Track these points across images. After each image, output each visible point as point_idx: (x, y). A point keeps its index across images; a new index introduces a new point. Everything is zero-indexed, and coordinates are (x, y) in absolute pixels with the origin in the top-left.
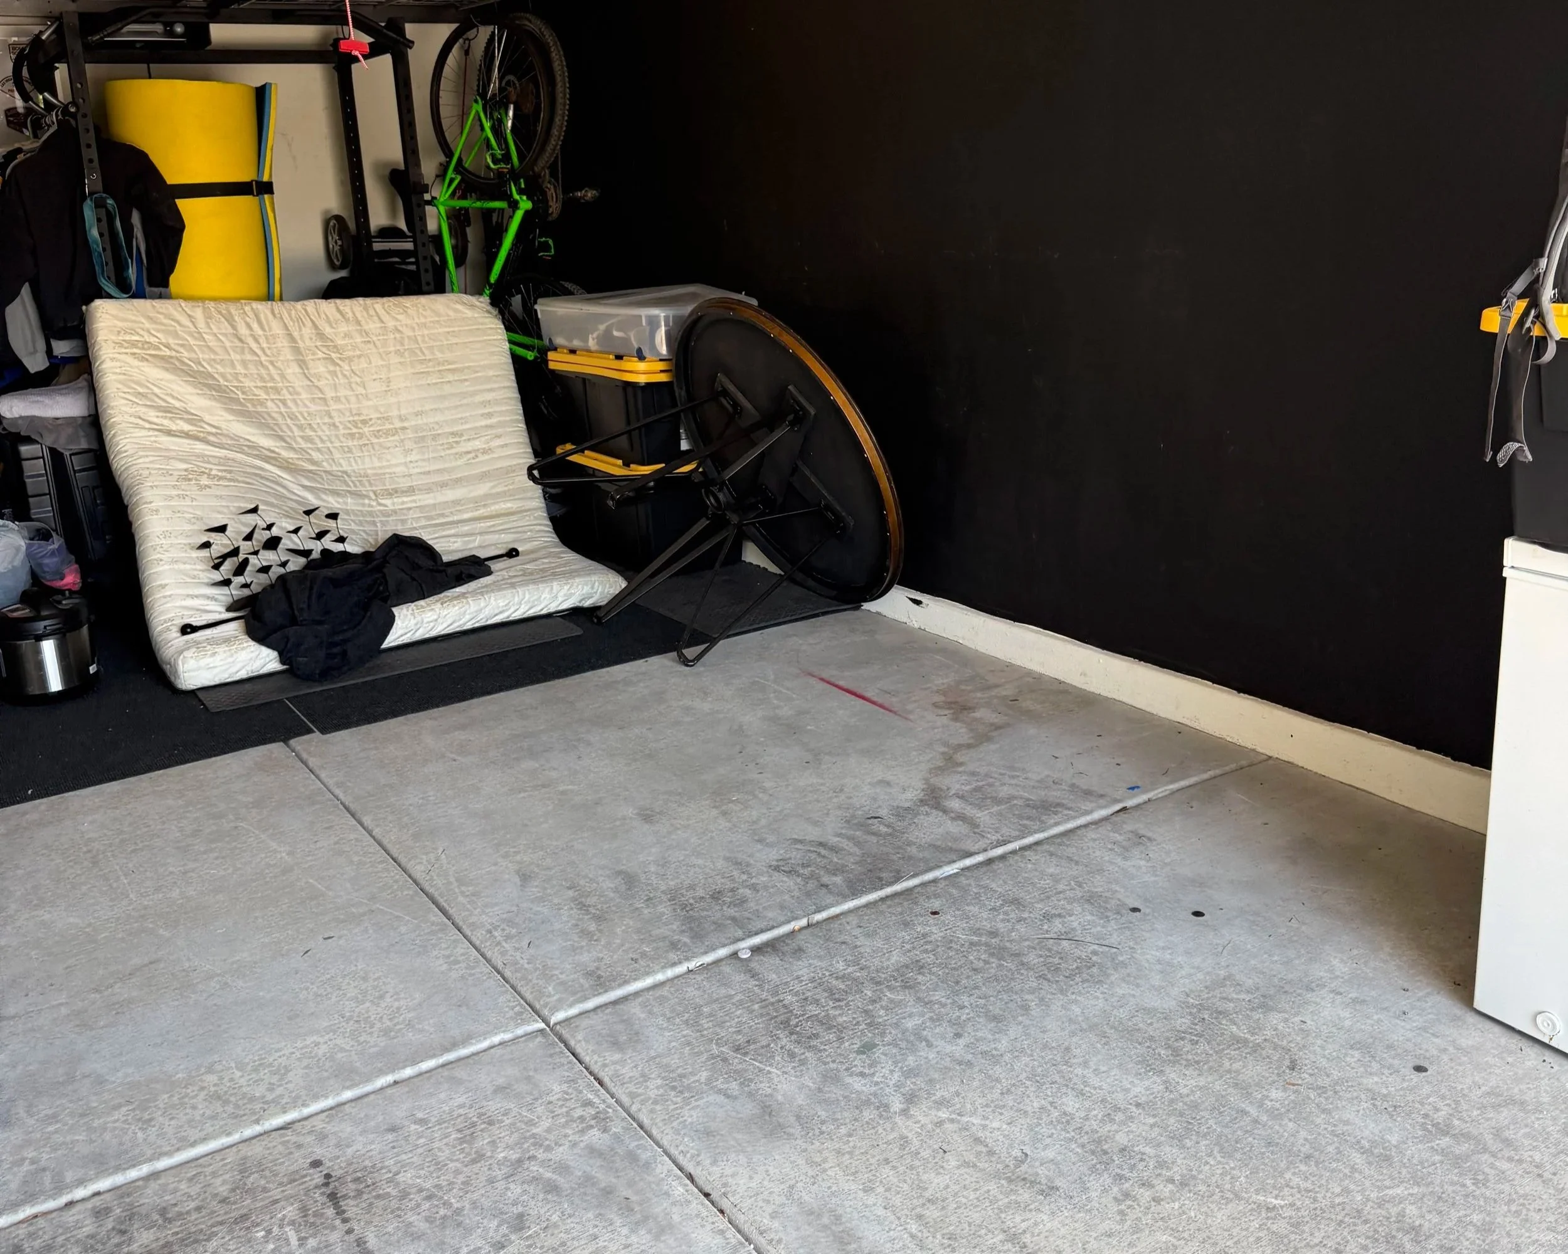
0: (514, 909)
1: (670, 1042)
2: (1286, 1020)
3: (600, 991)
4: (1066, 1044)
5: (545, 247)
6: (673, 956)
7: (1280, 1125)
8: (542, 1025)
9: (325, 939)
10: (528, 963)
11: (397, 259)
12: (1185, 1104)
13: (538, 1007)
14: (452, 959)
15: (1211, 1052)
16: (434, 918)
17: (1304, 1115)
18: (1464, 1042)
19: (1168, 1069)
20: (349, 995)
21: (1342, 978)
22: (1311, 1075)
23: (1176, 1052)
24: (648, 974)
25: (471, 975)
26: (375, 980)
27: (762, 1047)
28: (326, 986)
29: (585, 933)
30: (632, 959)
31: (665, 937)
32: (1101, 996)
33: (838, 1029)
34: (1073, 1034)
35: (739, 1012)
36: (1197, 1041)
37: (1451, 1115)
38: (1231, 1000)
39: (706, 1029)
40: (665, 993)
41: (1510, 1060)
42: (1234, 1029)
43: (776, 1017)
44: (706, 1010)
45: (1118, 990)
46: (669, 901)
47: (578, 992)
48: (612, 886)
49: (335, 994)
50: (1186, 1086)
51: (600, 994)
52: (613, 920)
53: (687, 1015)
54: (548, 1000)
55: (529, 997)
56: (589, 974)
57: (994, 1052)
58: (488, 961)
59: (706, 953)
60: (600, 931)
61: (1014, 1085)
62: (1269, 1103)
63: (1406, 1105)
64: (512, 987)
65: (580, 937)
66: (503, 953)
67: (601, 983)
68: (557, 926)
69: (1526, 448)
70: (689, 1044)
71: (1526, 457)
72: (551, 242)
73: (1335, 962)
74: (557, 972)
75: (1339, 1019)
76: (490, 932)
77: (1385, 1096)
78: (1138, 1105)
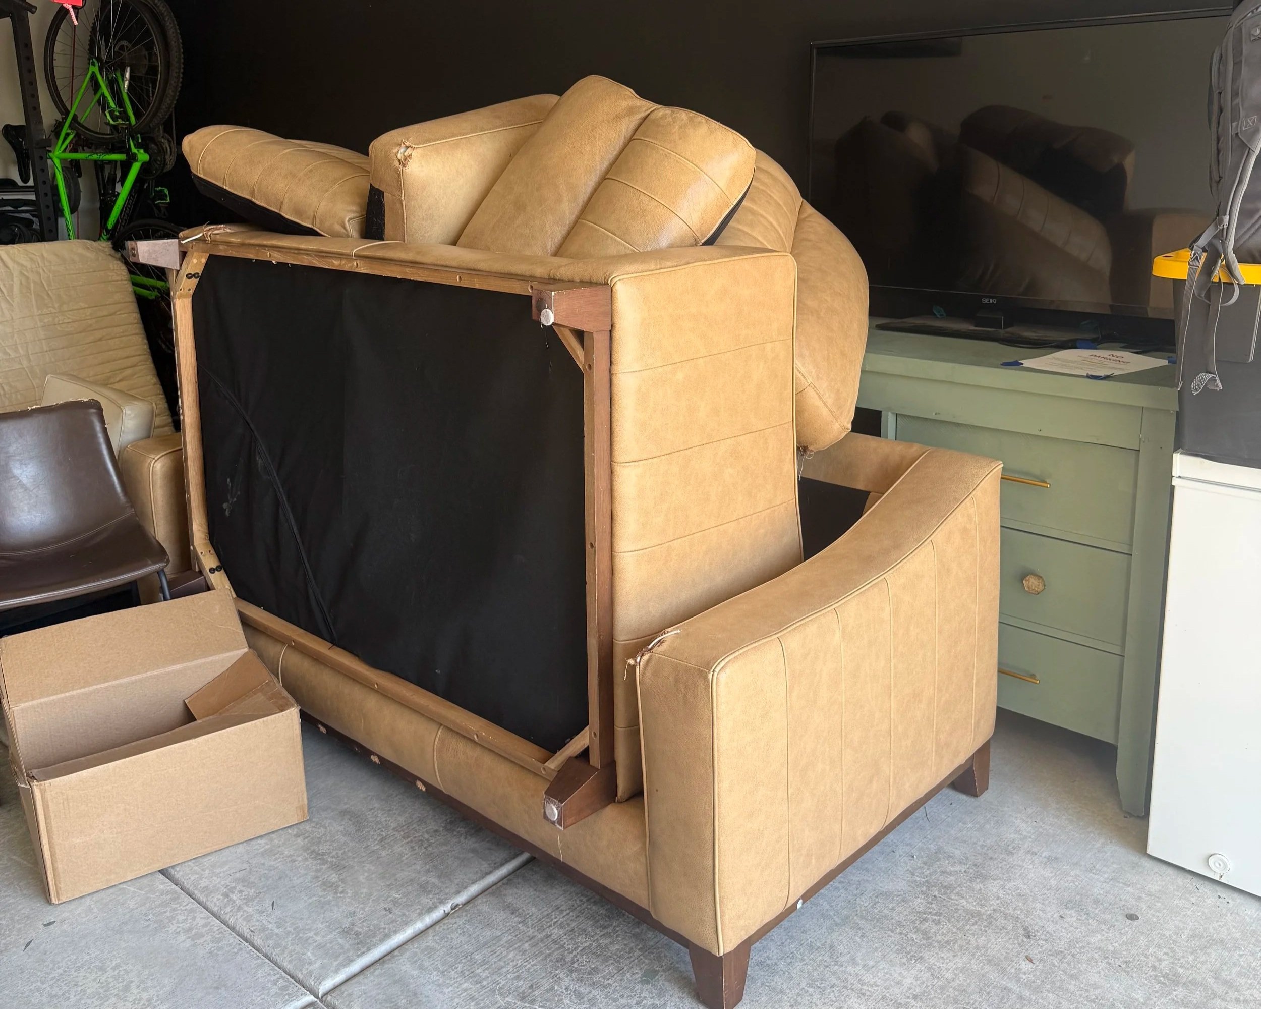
0: (246, 866)
1: (452, 999)
2: (1003, 887)
3: (363, 950)
4: (829, 941)
5: (162, 196)
6: (426, 900)
7: (1042, 998)
8: (310, 998)
9: (45, 925)
10: (278, 927)
11: (9, 208)
12: (954, 989)
13: (300, 976)
14: (194, 932)
15: (955, 930)
16: (162, 887)
17: (1058, 984)
18: (1154, 888)
19: (926, 955)
20: (89, 991)
21: (1030, 838)
22: (1046, 941)
23: (926, 935)
24: (406, 924)
25: (219, 949)
26: (114, 969)
27: (547, 991)
28: (59, 983)
29: (327, 886)
30: (385, 909)
31: (411, 880)
32: (840, 886)
33: (615, 960)
34: (831, 930)
35: (511, 955)
36: (939, 920)
37: (1173, 963)
38: (950, 874)
39: (484, 979)
40: (431, 944)
41: (1193, 900)
42: (964, 902)
43: (549, 955)
44: (478, 957)
45: (852, 877)
46: (404, 838)
47: (340, 954)
48: (341, 828)
49: (73, 993)
50: (948, 970)
51: (363, 953)
52: (352, 867)
53: (460, 966)
54: (311, 968)
55: (289, 967)
56: (346, 932)
57: (768, 962)
58: (232, 929)
59: (458, 893)
60: (343, 881)
61: (799, 995)
62: (1024, 977)
63: (1134, 959)
64: (265, 955)
65: (325, 890)
66: (248, 919)
67: (362, 943)
68: (296, 881)
69: (1217, 378)
70: (472, 998)
71: (1217, 386)
72: (166, 191)
73: (1018, 822)
74: (311, 934)
75: (1044, 878)
76: (226, 895)
77: (1113, 952)
78: (915, 997)
